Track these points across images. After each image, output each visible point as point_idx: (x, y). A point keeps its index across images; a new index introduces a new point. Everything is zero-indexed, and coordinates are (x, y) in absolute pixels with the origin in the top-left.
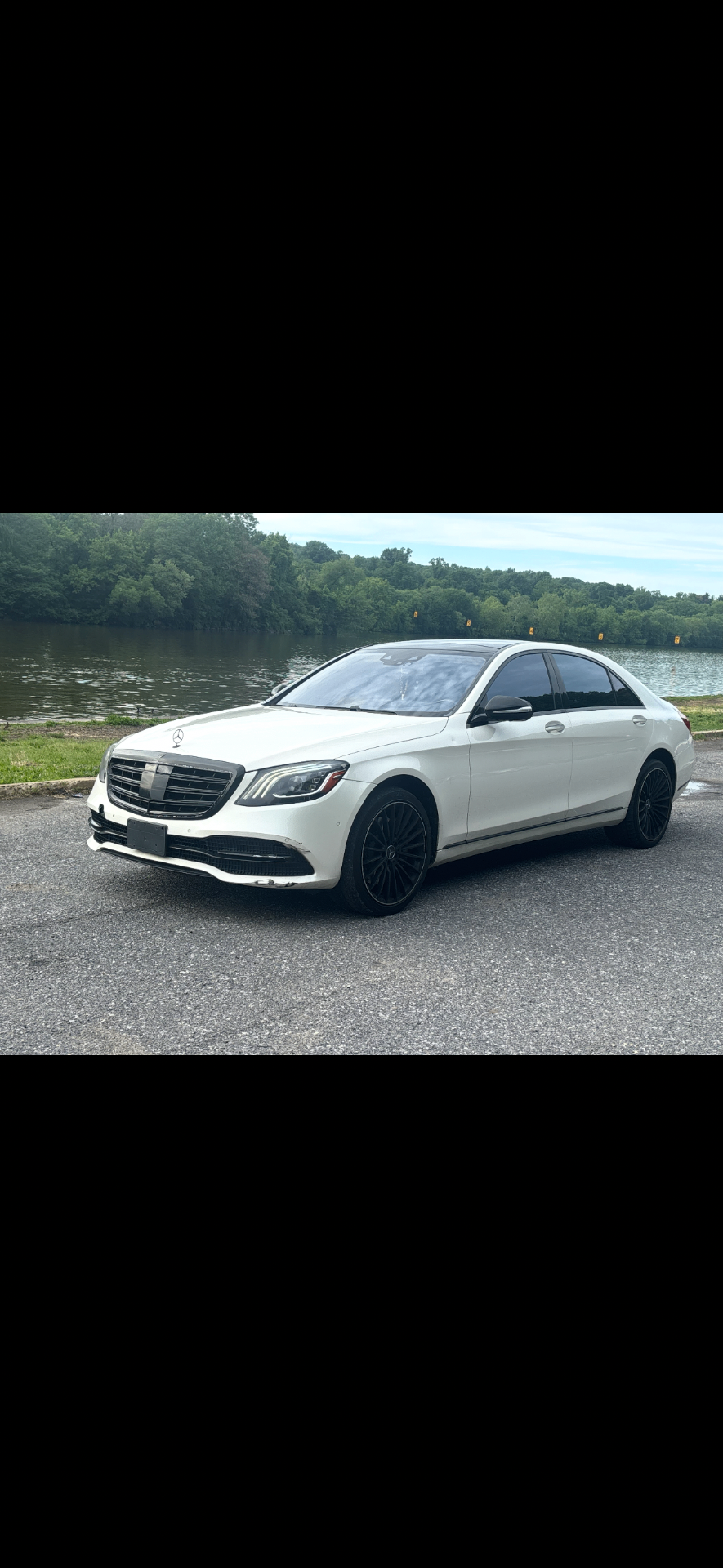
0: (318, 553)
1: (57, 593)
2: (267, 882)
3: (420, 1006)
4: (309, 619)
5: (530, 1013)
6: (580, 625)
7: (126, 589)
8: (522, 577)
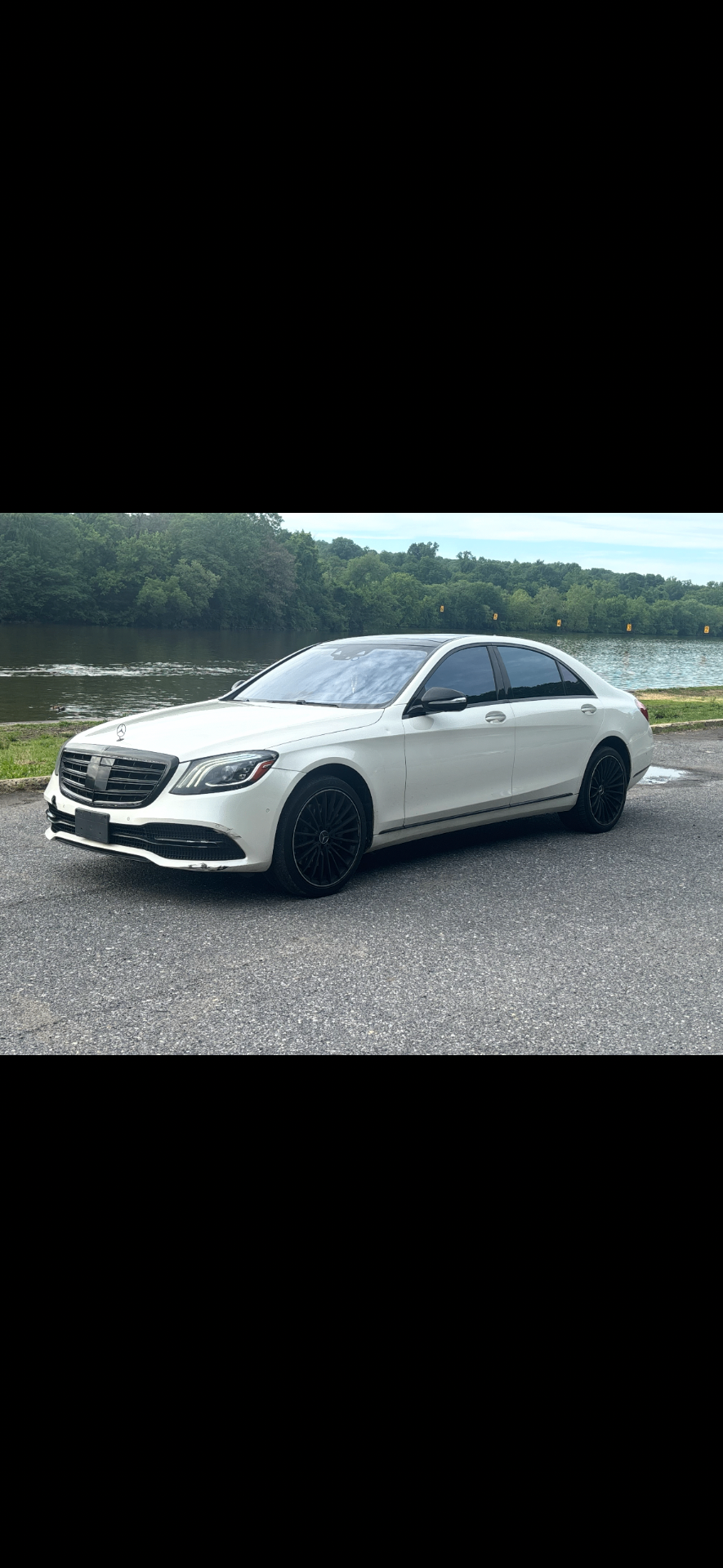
0: (344, 549)
1: (85, 596)
2: (200, 866)
3: (323, 975)
4: (335, 616)
5: (425, 980)
6: (610, 616)
7: (153, 590)
8: (551, 569)
